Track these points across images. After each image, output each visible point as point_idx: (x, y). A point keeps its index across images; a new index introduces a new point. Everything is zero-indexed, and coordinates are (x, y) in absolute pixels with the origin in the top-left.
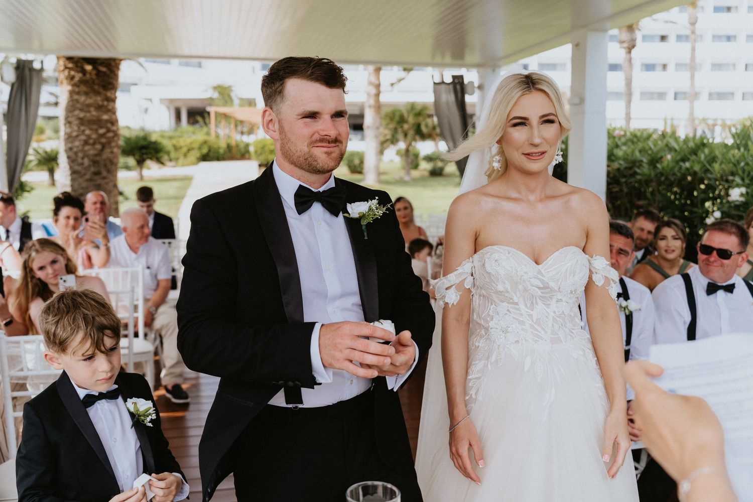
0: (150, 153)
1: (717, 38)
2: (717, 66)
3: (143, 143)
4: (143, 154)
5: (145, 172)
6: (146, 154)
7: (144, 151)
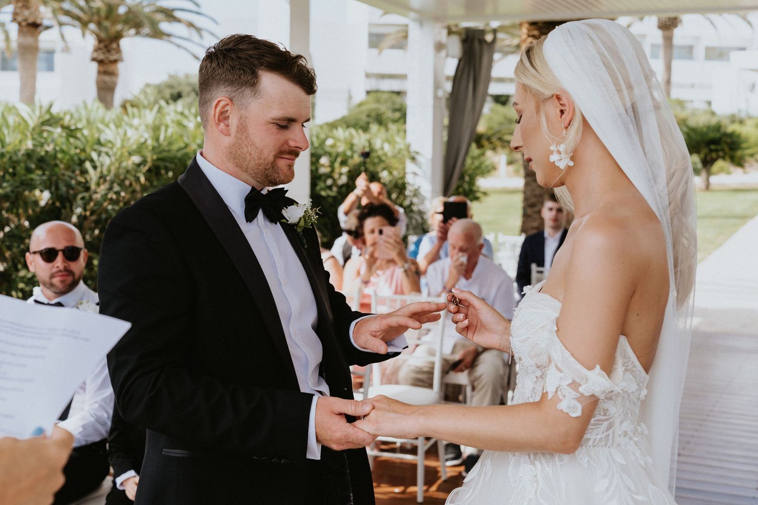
0: (723, 150)
3: (712, 135)
4: (711, 151)
5: (713, 179)
6: (717, 151)
7: (713, 147)
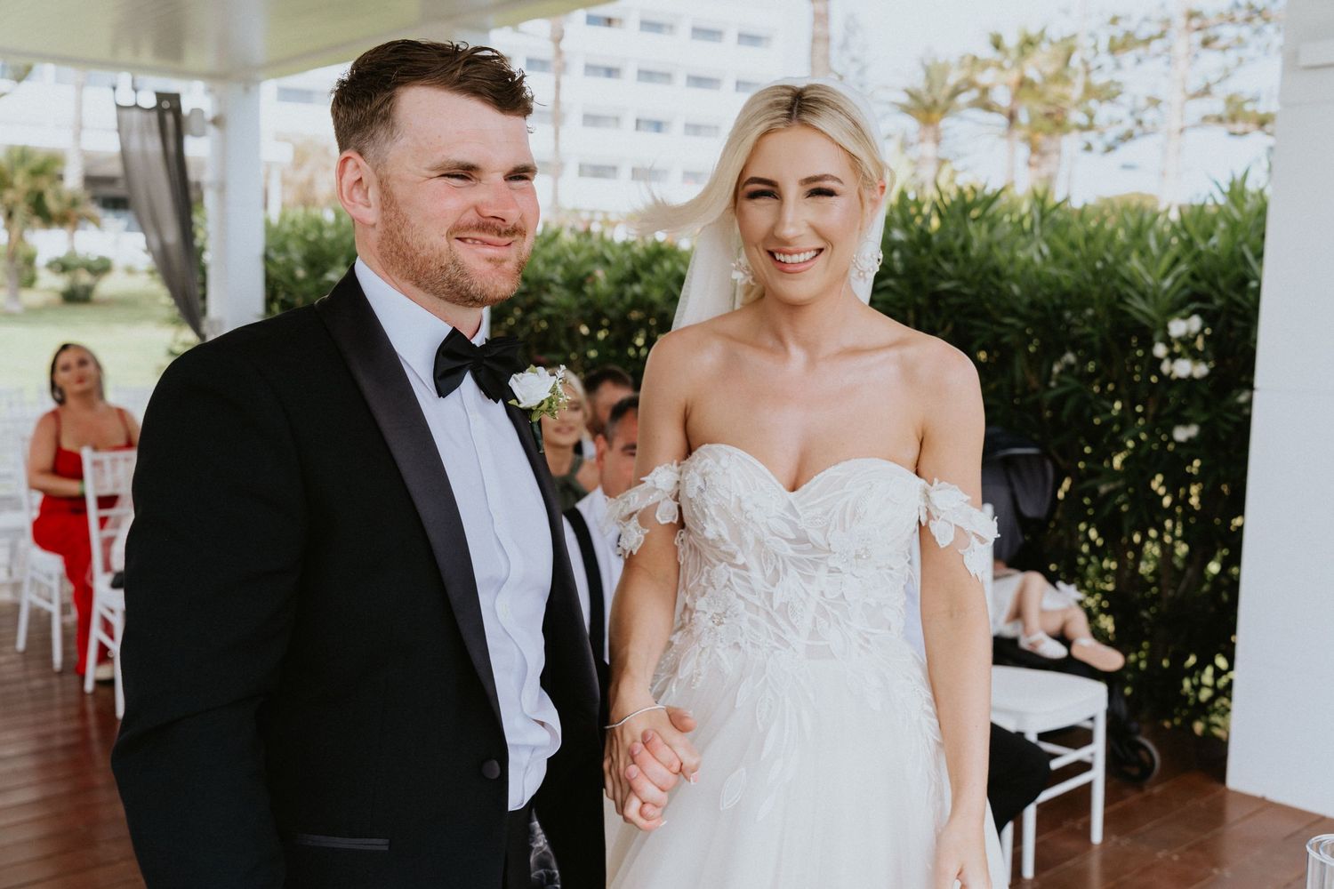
1: (591, 69)
2: (592, 120)
